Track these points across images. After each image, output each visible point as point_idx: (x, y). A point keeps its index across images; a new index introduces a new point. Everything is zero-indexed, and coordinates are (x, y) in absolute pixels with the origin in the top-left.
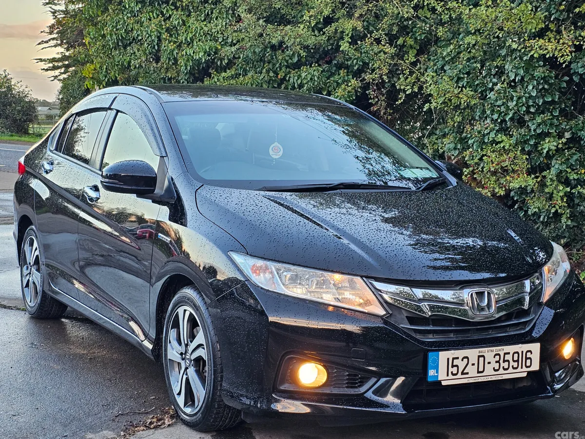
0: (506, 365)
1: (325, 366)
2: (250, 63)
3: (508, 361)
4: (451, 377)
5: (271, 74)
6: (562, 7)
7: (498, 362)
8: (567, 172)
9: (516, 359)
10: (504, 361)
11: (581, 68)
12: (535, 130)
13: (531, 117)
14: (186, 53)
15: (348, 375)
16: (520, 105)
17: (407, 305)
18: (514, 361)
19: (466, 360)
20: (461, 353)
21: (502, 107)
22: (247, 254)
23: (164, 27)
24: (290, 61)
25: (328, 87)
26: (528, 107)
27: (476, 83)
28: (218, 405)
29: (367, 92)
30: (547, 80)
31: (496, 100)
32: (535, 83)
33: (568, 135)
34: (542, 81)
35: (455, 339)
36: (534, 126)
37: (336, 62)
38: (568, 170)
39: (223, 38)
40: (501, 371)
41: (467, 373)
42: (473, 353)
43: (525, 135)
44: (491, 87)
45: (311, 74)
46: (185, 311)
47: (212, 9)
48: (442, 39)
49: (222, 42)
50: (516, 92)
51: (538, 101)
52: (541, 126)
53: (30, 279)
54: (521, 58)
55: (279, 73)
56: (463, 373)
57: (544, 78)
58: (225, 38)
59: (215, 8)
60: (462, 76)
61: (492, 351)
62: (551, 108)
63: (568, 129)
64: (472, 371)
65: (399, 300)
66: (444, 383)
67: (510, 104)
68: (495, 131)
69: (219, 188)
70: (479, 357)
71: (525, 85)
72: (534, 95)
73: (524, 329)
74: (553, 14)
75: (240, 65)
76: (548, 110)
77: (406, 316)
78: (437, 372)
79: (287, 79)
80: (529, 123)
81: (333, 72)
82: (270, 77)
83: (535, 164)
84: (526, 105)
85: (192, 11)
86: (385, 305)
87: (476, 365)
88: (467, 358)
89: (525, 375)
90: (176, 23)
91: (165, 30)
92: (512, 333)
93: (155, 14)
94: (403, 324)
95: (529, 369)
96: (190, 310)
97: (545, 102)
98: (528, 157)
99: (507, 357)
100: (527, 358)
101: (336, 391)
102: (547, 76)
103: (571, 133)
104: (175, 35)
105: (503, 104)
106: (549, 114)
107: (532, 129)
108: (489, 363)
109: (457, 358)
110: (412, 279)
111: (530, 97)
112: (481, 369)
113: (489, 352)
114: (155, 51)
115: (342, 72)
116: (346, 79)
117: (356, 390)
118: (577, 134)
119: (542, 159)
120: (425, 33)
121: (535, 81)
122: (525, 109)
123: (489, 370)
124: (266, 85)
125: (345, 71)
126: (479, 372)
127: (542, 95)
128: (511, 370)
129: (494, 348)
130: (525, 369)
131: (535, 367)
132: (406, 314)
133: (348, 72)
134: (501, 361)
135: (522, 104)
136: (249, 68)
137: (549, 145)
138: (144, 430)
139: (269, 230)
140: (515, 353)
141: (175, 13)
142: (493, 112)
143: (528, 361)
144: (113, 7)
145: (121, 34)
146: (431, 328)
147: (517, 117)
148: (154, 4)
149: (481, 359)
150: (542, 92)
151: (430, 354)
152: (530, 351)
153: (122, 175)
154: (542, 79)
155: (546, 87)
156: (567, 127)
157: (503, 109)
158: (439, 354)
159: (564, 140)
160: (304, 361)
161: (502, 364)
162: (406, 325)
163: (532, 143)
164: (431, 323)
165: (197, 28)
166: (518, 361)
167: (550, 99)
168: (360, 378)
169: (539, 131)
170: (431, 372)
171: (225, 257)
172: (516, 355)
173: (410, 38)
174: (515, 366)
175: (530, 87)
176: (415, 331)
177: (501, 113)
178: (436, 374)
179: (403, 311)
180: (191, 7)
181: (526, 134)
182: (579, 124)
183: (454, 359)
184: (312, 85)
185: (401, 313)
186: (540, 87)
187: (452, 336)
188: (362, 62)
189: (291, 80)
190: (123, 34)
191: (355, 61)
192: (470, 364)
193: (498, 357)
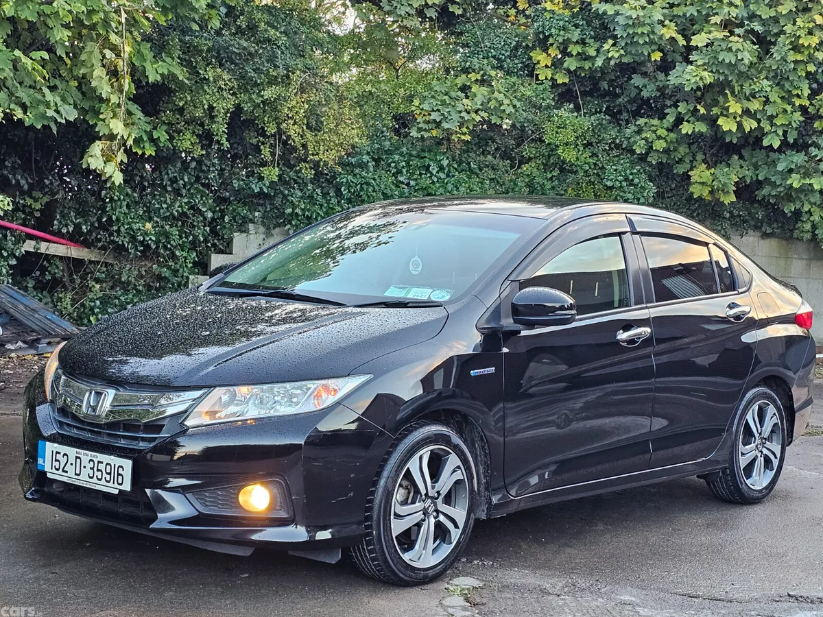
0: (99, 475)
3: (101, 471)
4: (54, 470)
7: (92, 469)
9: (108, 471)
10: (98, 470)
18: (107, 473)
19: (65, 457)
20: (62, 449)
40: (95, 480)
41: (66, 472)
42: (72, 452)
56: (63, 471)
64: (71, 470)
66: (48, 475)
70: (77, 458)
78: (44, 462)
87: (74, 465)
88: (67, 455)
89: (116, 492)
95: (121, 487)
99: (102, 467)
100: (119, 474)
108: (85, 467)
109: (60, 453)
112: (77, 472)
113: (86, 455)
123: (84, 476)
126: (76, 474)
128: (103, 482)
129: (89, 453)
130: (116, 485)
131: (127, 487)
134: (95, 469)
140: (107, 464)
143: (120, 477)
149: (78, 461)
151: (40, 443)
152: (122, 467)
158: (45, 444)
161: (96, 473)
166: (110, 474)
170: (40, 461)
172: (108, 467)
174: (108, 479)
178: (43, 464)
183: (57, 453)
192: (69, 463)
193: (92, 463)
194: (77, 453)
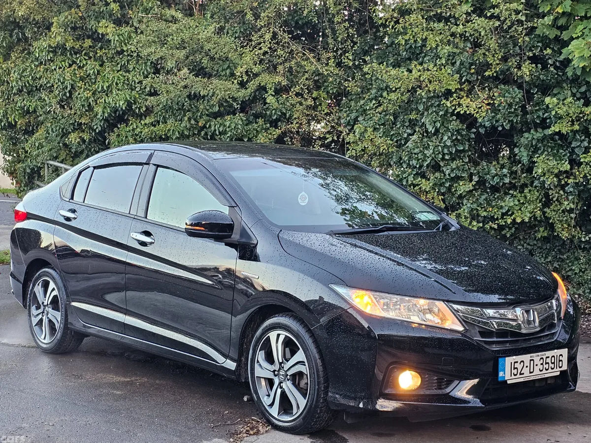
0: (547, 366)
1: (419, 373)
2: (170, 111)
3: (548, 363)
4: (513, 377)
5: (193, 122)
6: (473, 71)
7: (542, 364)
8: (477, 210)
9: (553, 361)
10: (546, 363)
11: (487, 121)
12: (449, 175)
13: (445, 163)
14: (105, 100)
15: (436, 379)
16: (436, 153)
17: (479, 322)
18: (552, 363)
19: (522, 363)
20: (518, 358)
21: (419, 155)
22: (347, 286)
23: (78, 76)
24: (210, 110)
25: (249, 134)
26: (444, 155)
27: (391, 133)
28: (320, 410)
29: (285, 139)
30: (460, 132)
31: (414, 149)
32: (450, 134)
33: (475, 178)
34: (456, 133)
35: (511, 348)
36: (449, 171)
37: (255, 112)
38: (478, 208)
39: (141, 88)
40: (544, 371)
41: (523, 374)
42: (526, 358)
43: (441, 179)
44: (406, 137)
45: (235, 122)
46: (278, 335)
47: (128, 61)
48: (353, 93)
49: (139, 91)
50: (432, 141)
51: (452, 150)
52: (454, 171)
53: (44, 318)
54: (437, 113)
55: (199, 121)
56: (520, 374)
57: (458, 131)
58: (142, 87)
59: (131, 60)
60: (378, 127)
61: (538, 356)
62: (462, 155)
63: (476, 173)
64: (526, 371)
65: (474, 319)
66: (509, 382)
67: (426, 152)
68: (413, 175)
69: (296, 232)
70: (531, 360)
71: (440, 136)
72: (449, 145)
73: (553, 339)
74: (464, 76)
75: (160, 113)
76: (459, 157)
77: (479, 331)
78: (504, 374)
79: (207, 126)
80: (443, 169)
81: (251, 120)
82: (191, 124)
83: (449, 203)
84: (442, 153)
85: (106, 61)
86: (463, 323)
87: (535, 365)
88: (523, 361)
89: (558, 373)
90: (92, 72)
91: (79, 78)
92: (546, 342)
93: (67, 63)
94: (476, 337)
95: (561, 369)
96: (284, 334)
97: (457, 151)
98: (443, 198)
99: (549, 360)
100: (560, 361)
101: (428, 392)
102: (460, 129)
103: (478, 177)
104: (89, 84)
105: (421, 151)
106: (461, 161)
107: (447, 173)
108: (537, 365)
109: (517, 362)
110: (481, 301)
111: (445, 146)
112: (532, 371)
113: (536, 357)
114: (66, 98)
115: (261, 121)
116: (264, 127)
117: (443, 391)
118: (484, 178)
119: (454, 199)
120: (336, 88)
121: (450, 133)
122: (441, 156)
123: (537, 372)
124: (187, 132)
125: (263, 120)
126: (530, 373)
127: (454, 144)
128: (550, 370)
129: (540, 354)
130: (558, 369)
131: (565, 367)
132: (478, 330)
133: (265, 121)
134: (544, 364)
135: (438, 152)
136: (169, 116)
137: (463, 187)
138: (247, 437)
139: (359, 266)
140: (553, 356)
141: (89, 62)
142: (410, 158)
143: (561, 363)
144: (16, 55)
145: (28, 81)
146: (495, 339)
147: (433, 163)
148: (66, 54)
149: (532, 362)
150: (456, 142)
151: (500, 360)
152: (562, 355)
153: (203, 223)
154: (456, 131)
155: (459, 137)
156: (475, 172)
157: (420, 156)
158: (505, 359)
159: (474, 183)
160: (404, 370)
161: (545, 366)
162: (478, 338)
163: (447, 185)
164: (495, 335)
165: (114, 78)
166: (554, 363)
167: (462, 148)
168: (446, 381)
169: (453, 175)
170: (501, 374)
171: (327, 289)
173: (323, 92)
174: (553, 367)
175: (446, 138)
176: (485, 342)
177: (419, 160)
178: (504, 375)
179: (476, 327)
180: (105, 58)
181: (442, 177)
182: (485, 169)
183: (515, 362)
184: (235, 133)
185: (474, 329)
186: (454, 138)
187: (508, 345)
188: (281, 112)
189: (213, 128)
190: (30, 81)
191: (274, 111)
192: (525, 366)
193: (542, 360)
194: (531, 357)
